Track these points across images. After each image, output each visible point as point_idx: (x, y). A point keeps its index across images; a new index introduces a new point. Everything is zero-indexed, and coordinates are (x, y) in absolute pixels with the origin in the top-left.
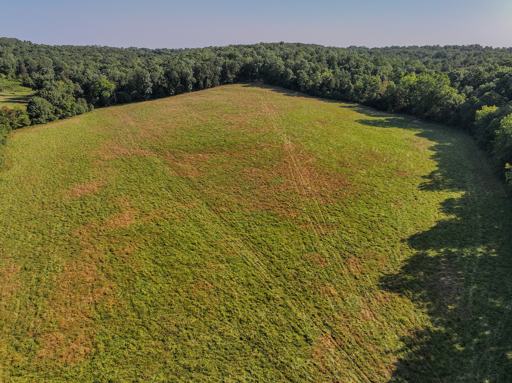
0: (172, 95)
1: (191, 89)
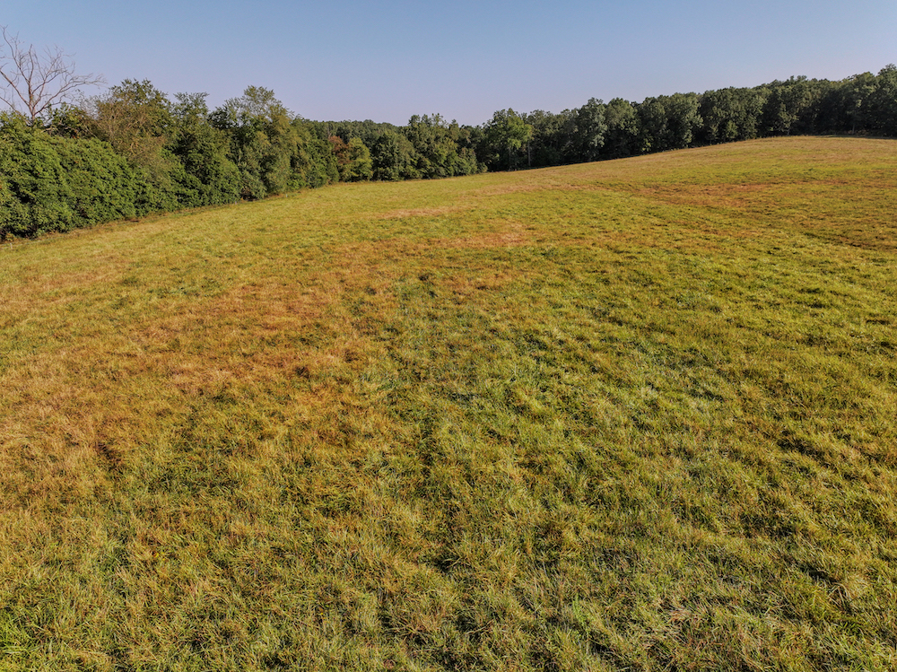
0: (646, 153)
1: (689, 140)
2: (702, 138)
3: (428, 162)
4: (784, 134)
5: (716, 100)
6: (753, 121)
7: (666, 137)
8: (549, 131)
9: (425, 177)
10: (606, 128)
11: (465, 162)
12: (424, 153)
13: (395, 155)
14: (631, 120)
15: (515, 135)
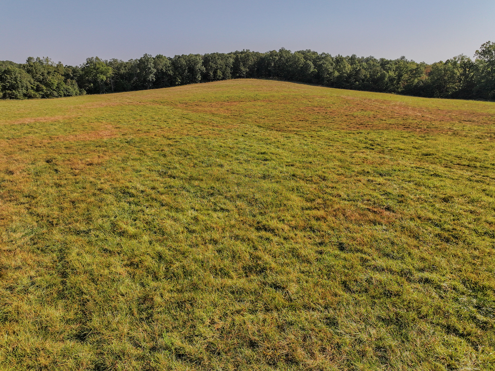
0: (178, 85)
1: (200, 79)
2: (206, 78)
3: (44, 88)
4: (243, 77)
5: (210, 58)
6: (229, 70)
7: (188, 77)
8: (122, 71)
9: (43, 97)
10: (155, 71)
11: (70, 88)
12: (40, 82)
13: (19, 82)
14: (169, 67)
15: (102, 73)
